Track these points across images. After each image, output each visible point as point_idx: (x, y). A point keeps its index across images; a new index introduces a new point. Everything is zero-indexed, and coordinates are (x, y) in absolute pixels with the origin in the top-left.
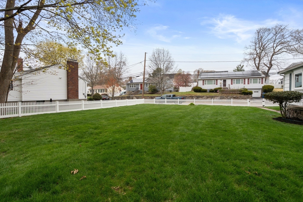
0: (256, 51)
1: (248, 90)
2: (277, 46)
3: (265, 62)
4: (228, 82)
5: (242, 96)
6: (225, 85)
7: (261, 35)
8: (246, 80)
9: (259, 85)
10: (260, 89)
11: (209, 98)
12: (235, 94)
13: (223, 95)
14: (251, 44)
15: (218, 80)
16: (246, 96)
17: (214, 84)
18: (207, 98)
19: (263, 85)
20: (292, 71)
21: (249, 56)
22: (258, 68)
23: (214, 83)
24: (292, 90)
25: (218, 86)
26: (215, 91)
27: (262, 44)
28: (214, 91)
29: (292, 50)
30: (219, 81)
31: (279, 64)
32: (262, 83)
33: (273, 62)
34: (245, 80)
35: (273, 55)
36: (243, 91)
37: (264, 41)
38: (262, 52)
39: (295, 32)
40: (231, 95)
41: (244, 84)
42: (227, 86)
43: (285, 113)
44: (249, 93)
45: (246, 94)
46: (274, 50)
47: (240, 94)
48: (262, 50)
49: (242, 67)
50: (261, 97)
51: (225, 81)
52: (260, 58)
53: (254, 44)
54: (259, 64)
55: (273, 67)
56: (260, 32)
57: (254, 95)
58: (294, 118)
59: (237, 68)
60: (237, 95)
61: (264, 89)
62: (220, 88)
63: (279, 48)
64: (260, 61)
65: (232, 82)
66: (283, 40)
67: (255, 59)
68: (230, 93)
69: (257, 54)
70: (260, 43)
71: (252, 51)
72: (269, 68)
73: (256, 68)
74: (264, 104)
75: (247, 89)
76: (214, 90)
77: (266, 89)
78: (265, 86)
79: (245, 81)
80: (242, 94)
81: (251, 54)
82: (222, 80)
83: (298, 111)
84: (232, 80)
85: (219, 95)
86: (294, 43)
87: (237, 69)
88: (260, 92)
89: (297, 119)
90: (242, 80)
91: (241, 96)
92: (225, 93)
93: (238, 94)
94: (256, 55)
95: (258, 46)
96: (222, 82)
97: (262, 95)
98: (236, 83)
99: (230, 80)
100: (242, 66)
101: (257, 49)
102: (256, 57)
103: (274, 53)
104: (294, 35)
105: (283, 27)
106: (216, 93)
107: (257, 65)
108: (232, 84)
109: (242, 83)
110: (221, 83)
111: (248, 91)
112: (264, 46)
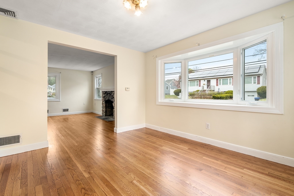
4: (213, 82)
6: (208, 85)
15: (201, 81)
17: (197, 86)
19: (260, 86)
25: (201, 88)
32: (259, 83)
42: (212, 88)
51: (209, 81)
65: (217, 82)
82: (206, 81)
84: (217, 80)
88: (256, 95)
90: (230, 79)
98: (223, 84)
99: (215, 80)
108: (217, 85)
110: (204, 84)
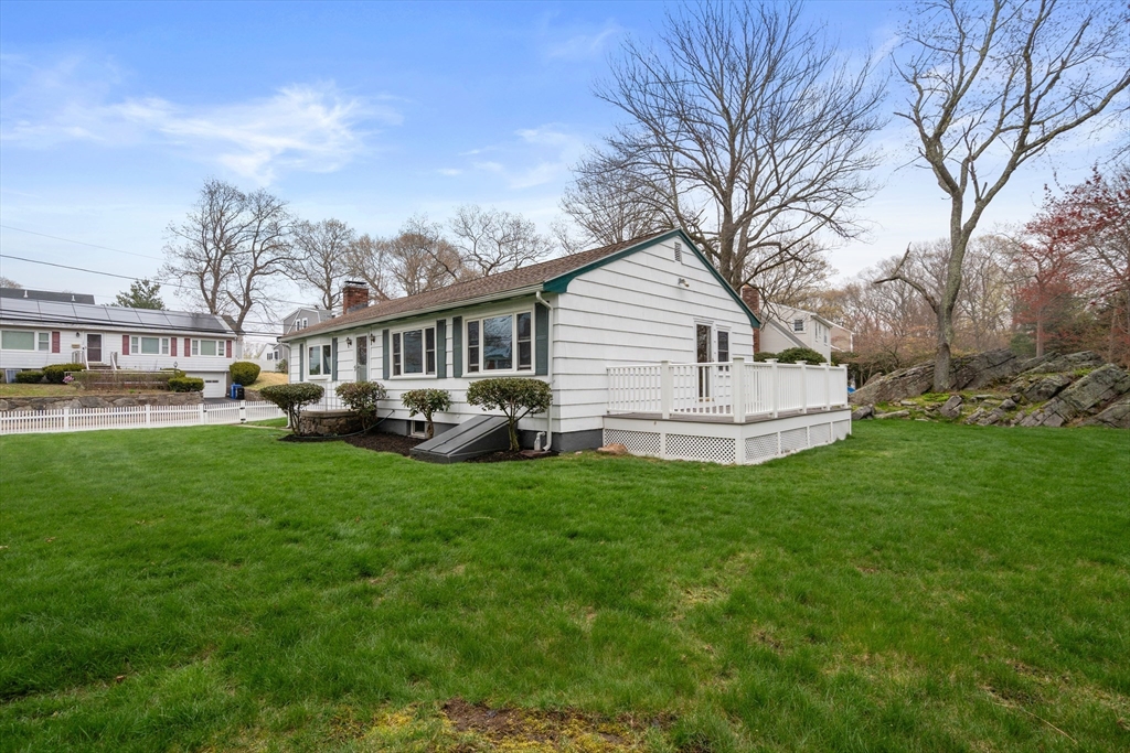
0: (206, 249)
1: (187, 376)
2: (261, 251)
3: (232, 289)
4: (111, 345)
5: (171, 394)
6: (95, 354)
7: (221, 204)
8: (181, 343)
9: (221, 363)
10: (223, 372)
11: (24, 405)
12: (144, 387)
13: (93, 393)
14: (189, 223)
15: (62, 335)
16: (183, 396)
17: (40, 348)
18: (11, 409)
19: (231, 361)
20: (304, 339)
21: (181, 260)
22: (212, 304)
23: (43, 346)
24: (306, 380)
25: (64, 357)
26: (54, 376)
27: (222, 234)
28: (45, 378)
29: (296, 270)
30: (67, 340)
31: (268, 303)
32: (229, 355)
33: (253, 294)
34: (174, 340)
35: (253, 274)
36: (171, 380)
37: (229, 226)
38: (222, 257)
39: (302, 226)
40: (127, 392)
41: (174, 353)
42: (105, 359)
43: (298, 426)
44: (194, 384)
45: (182, 387)
46: (256, 259)
47: (160, 388)
48: (224, 253)
49: (153, 289)
50: (227, 396)
51: (94, 339)
52: (216, 273)
53: (200, 227)
54: (214, 292)
55: (255, 307)
56: (215, 192)
57: (209, 391)
58: (312, 434)
59: (134, 290)
60: (150, 392)
61: (235, 372)
62: (76, 368)
63: (267, 256)
64: (217, 283)
65: (125, 344)
66: (276, 239)
67: (201, 276)
68: (123, 386)
69: (210, 260)
70: (218, 231)
71: (196, 250)
72: (245, 310)
73: (205, 303)
74: (243, 414)
75: (183, 374)
76: (41, 372)
77: (241, 372)
78: (236, 364)
79: (174, 347)
80: (169, 390)
81: (188, 255)
82: (84, 337)
83: (317, 420)
84: (126, 338)
85: (74, 392)
86: (301, 256)
87: (131, 294)
88: (223, 380)
89: (317, 434)
90: (165, 341)
91: (165, 396)
92: (103, 387)
93: (153, 388)
94: (205, 264)
95: (210, 235)
96: (83, 340)
97: (228, 390)
98: (143, 351)
99: (120, 337)
100: (152, 285)
101: (210, 246)
102: (205, 271)
103: (256, 268)
104: (299, 230)
105: (275, 204)
106: (57, 388)
107: (210, 297)
108: (126, 352)
109: (165, 350)
110: (75, 346)
111: (190, 379)
112: (229, 241)
